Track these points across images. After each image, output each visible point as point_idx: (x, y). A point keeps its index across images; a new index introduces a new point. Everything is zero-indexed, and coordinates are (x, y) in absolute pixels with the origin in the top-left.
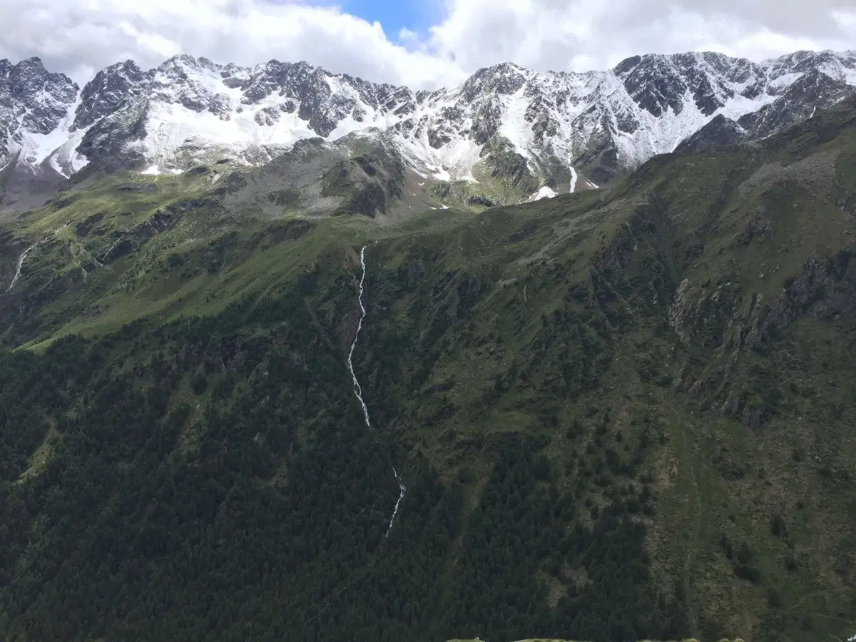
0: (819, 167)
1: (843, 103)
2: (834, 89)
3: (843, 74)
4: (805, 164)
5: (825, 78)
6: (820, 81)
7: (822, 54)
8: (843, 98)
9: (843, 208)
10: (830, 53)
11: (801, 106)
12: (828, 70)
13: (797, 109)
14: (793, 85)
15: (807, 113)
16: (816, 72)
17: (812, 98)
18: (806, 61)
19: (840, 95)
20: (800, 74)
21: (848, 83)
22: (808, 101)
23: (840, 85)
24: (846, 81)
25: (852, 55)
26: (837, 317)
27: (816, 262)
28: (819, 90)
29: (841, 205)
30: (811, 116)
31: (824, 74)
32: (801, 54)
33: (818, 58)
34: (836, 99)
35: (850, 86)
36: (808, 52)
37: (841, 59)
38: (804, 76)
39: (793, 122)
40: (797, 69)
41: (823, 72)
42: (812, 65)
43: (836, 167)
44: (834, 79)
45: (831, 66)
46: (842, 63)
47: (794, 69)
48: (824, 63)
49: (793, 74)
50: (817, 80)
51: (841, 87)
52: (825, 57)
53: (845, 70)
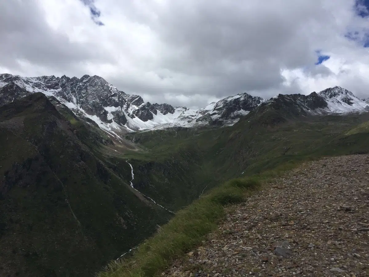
0: (17, 123)
1: (25, 98)
2: (22, 92)
3: (25, 86)
4: (10, 121)
5: (18, 87)
6: (15, 88)
7: (16, 77)
8: (25, 96)
9: (28, 140)
10: (19, 77)
11: (7, 97)
12: (18, 83)
13: (6, 98)
14: (4, 88)
15: (11, 100)
16: (13, 83)
17: (12, 94)
18: (9, 78)
19: (24, 94)
20: (7, 83)
21: (27, 90)
22: (11, 95)
23: (23, 90)
24: (26, 89)
25: (28, 79)
26: (28, 186)
27: (18, 163)
28: (15, 91)
29: (27, 139)
30: (12, 101)
31: (17, 85)
32: (6, 75)
33: (14, 78)
34: (22, 96)
35: (28, 91)
36: (9, 75)
37: (23, 80)
38: (9, 84)
39: (5, 103)
40: (5, 81)
41: (16, 84)
42: (12, 80)
43: (24, 123)
44: (21, 88)
45: (20, 82)
46: (25, 82)
47: (4, 81)
48: (17, 80)
49: (3, 83)
50: (14, 87)
51: (24, 91)
52: (17, 78)
53: (26, 85)
